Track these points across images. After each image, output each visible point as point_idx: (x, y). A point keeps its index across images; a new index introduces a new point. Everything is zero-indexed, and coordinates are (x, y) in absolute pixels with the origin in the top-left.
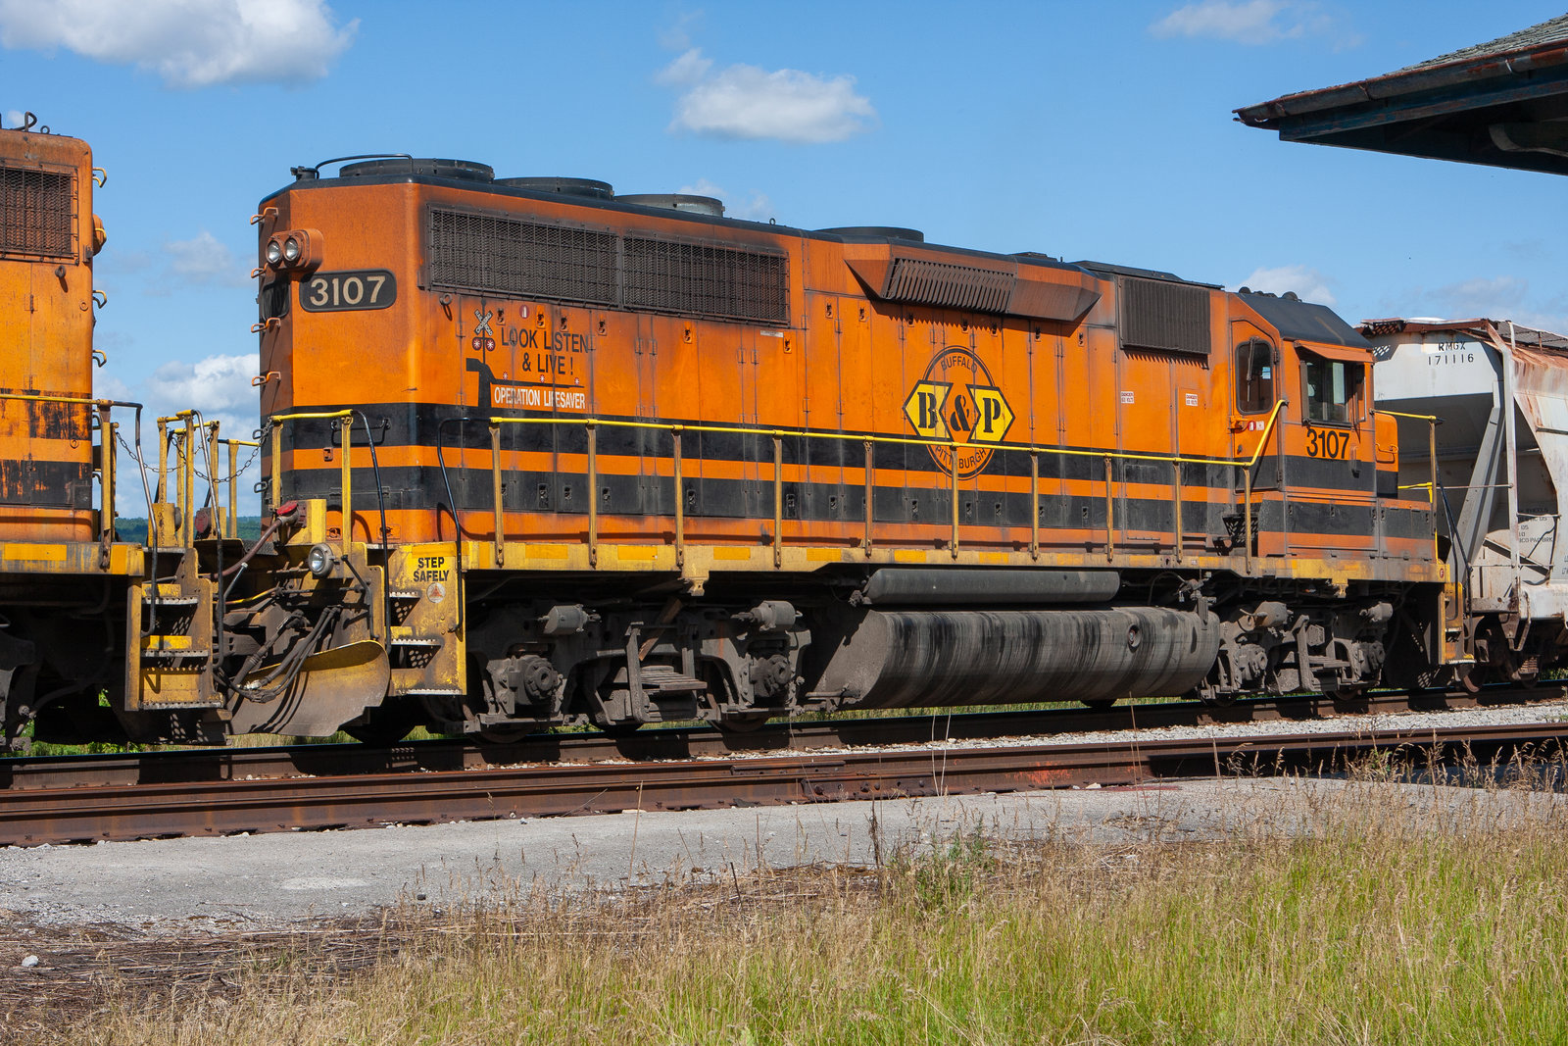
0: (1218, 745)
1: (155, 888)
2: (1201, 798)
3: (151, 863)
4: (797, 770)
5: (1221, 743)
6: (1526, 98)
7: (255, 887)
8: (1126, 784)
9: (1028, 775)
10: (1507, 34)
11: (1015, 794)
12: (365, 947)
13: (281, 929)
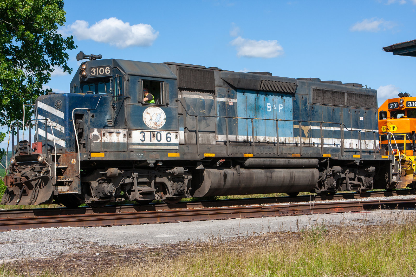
1: (126, 237)
2: (376, 215)
3: (125, 231)
4: (277, 208)
5: (381, 201)
7: (149, 237)
8: (357, 211)
9: (334, 209)
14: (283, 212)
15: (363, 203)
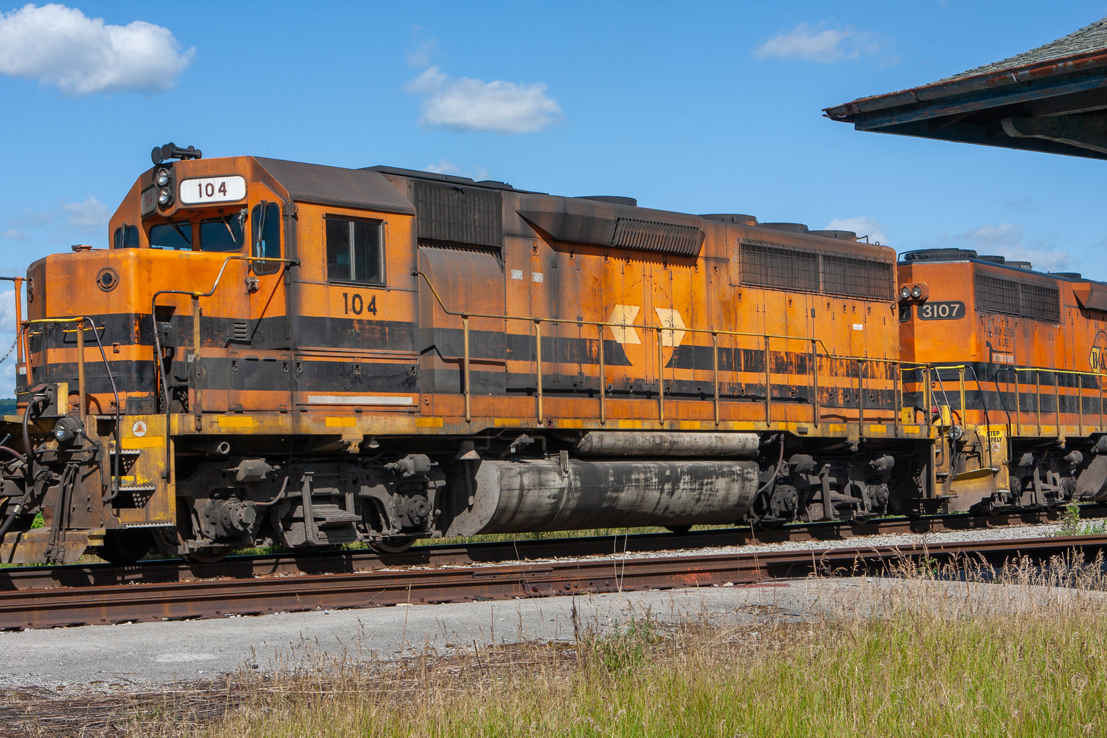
0: (815, 555)
1: (66, 662)
2: (804, 592)
3: (63, 644)
4: (519, 575)
5: (817, 554)
6: (1027, 100)
7: (137, 661)
8: (751, 583)
9: (682, 576)
10: (1013, 55)
11: (673, 590)
12: (216, 702)
13: (156, 690)
14: (534, 587)
15: (765, 557)
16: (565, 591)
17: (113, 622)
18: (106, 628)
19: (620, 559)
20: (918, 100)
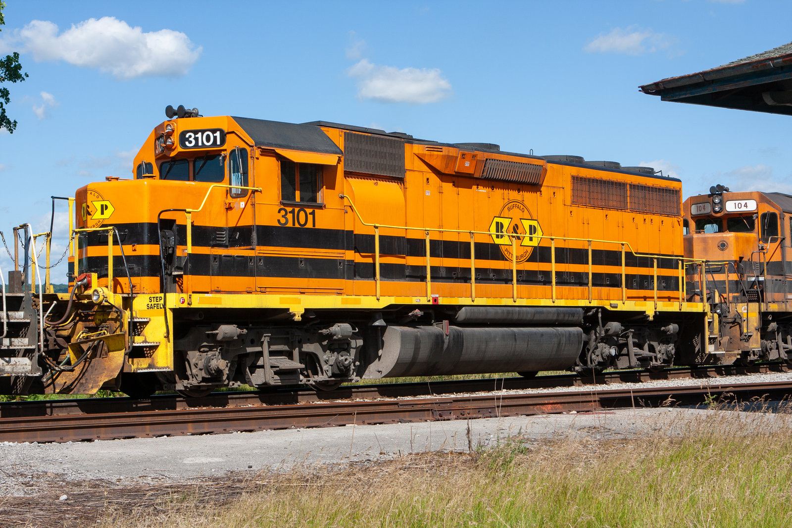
0: (633, 392)
1: (122, 462)
2: (625, 418)
3: (121, 450)
4: (430, 405)
5: (634, 392)
6: (780, 80)
7: (170, 462)
8: (588, 411)
9: (541, 407)
10: (771, 49)
11: (535, 416)
13: (183, 482)
14: (440, 413)
15: (598, 394)
16: (461, 416)
17: (154, 436)
18: (149, 440)
19: (499, 394)
20: (705, 80)
